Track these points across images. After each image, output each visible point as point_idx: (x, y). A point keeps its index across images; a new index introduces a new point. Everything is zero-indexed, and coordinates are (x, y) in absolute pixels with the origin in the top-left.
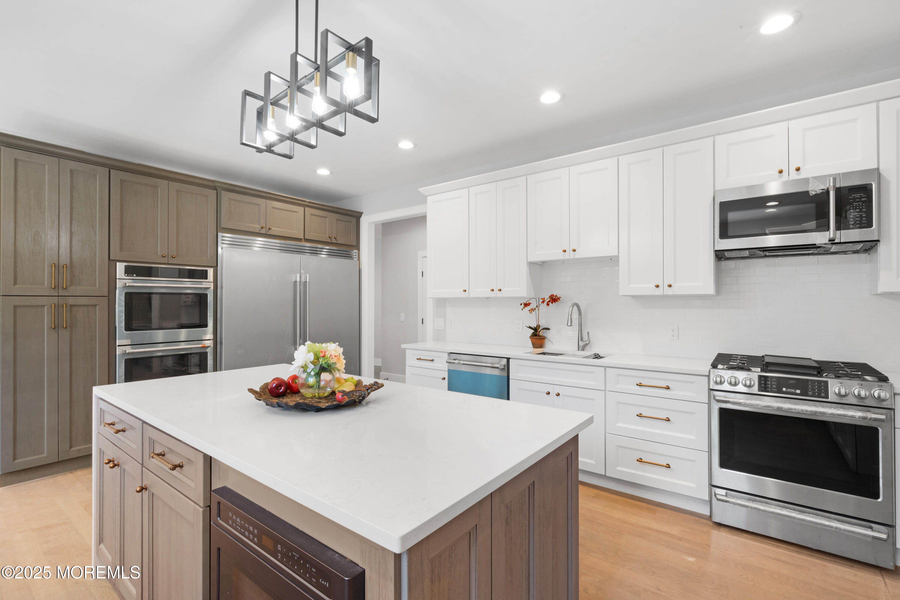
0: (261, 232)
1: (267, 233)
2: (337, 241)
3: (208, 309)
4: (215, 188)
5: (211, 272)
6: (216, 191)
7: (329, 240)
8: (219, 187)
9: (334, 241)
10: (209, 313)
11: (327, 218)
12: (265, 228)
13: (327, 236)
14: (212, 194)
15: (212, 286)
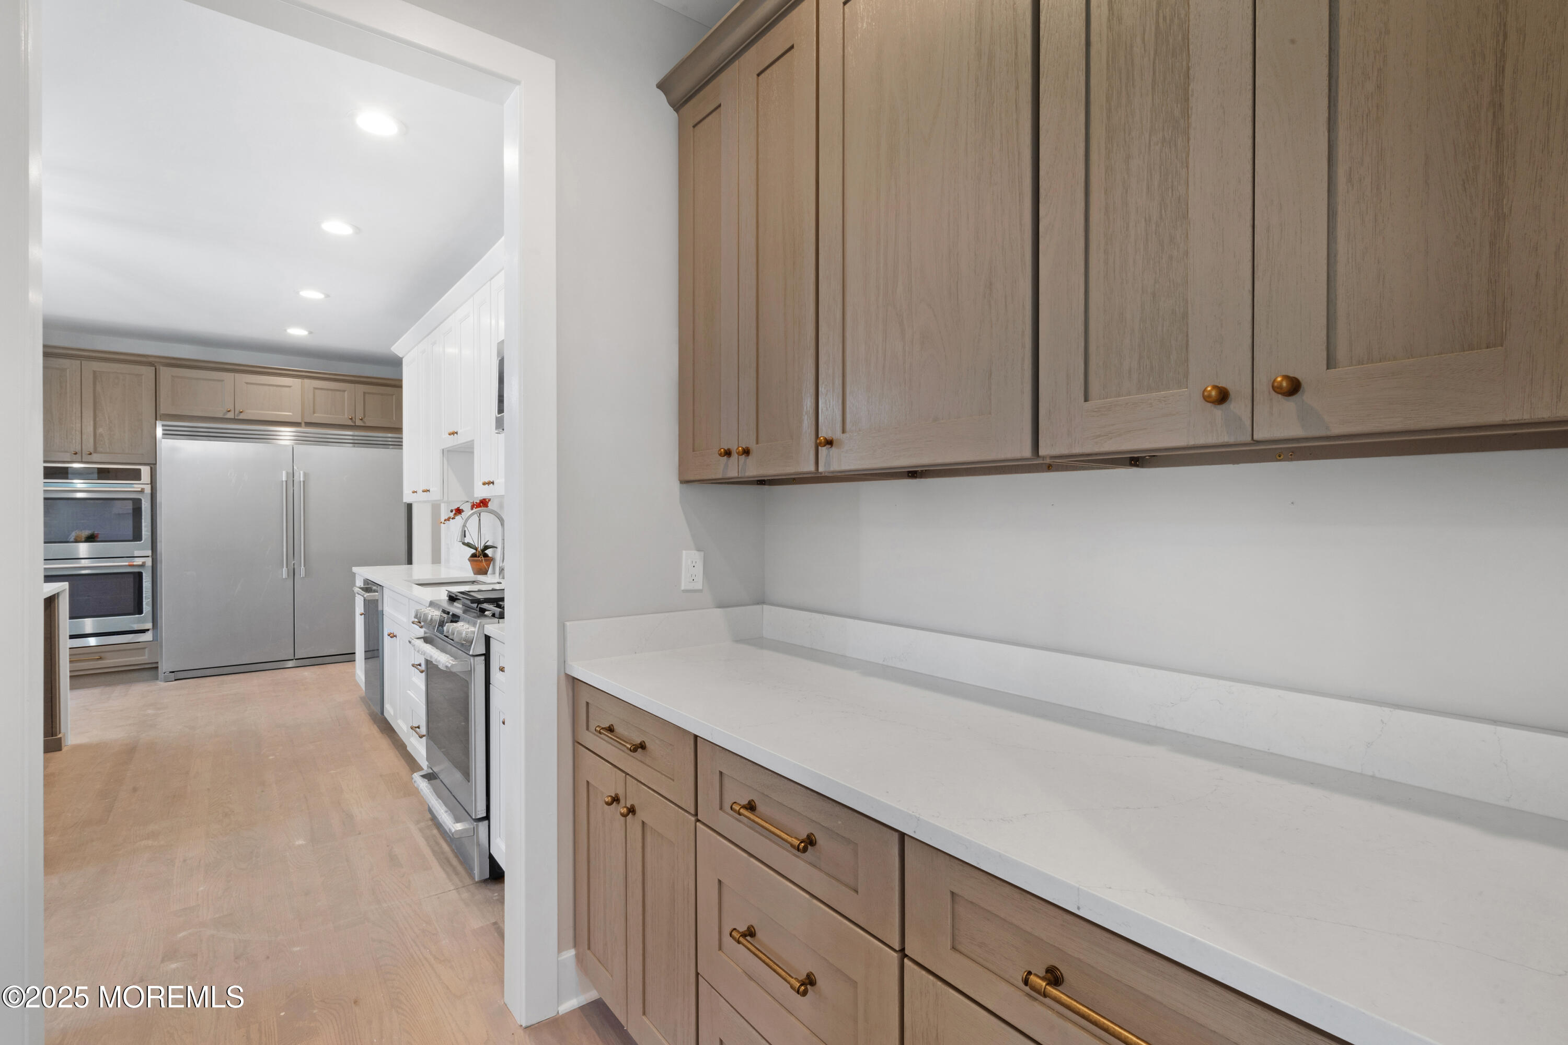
0: (226, 417)
1: (236, 418)
2: (364, 423)
3: (143, 517)
4: (151, 364)
5: (145, 471)
6: (154, 368)
7: (350, 423)
8: (155, 362)
9: (359, 423)
10: (145, 522)
11: (346, 392)
12: (233, 412)
13: (346, 416)
14: (148, 372)
15: (148, 489)
